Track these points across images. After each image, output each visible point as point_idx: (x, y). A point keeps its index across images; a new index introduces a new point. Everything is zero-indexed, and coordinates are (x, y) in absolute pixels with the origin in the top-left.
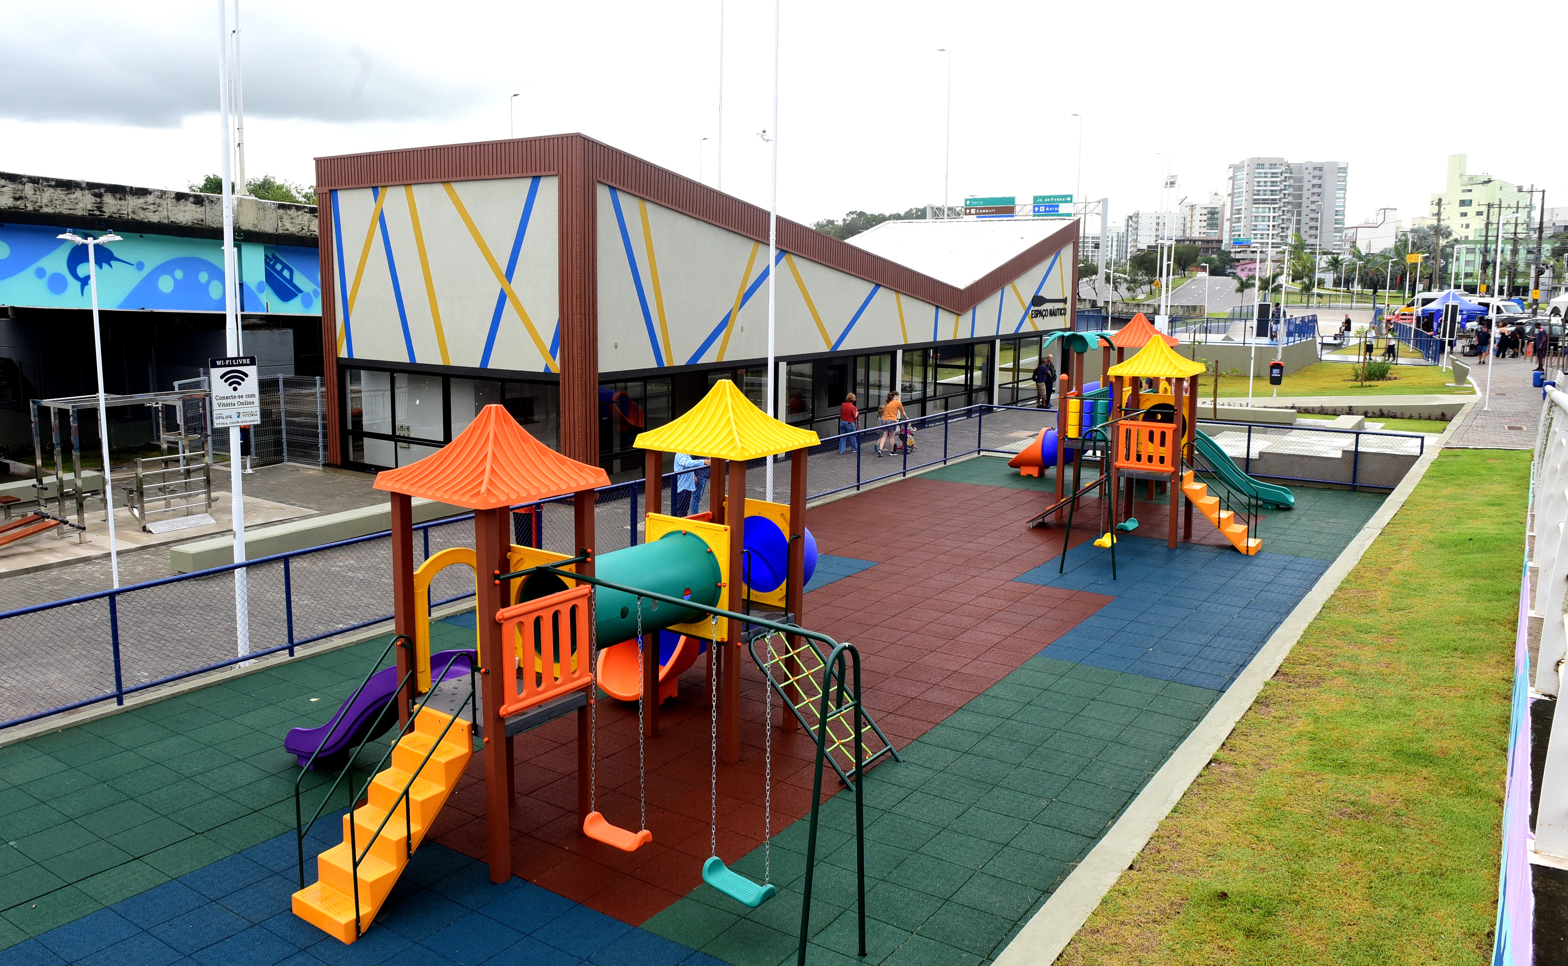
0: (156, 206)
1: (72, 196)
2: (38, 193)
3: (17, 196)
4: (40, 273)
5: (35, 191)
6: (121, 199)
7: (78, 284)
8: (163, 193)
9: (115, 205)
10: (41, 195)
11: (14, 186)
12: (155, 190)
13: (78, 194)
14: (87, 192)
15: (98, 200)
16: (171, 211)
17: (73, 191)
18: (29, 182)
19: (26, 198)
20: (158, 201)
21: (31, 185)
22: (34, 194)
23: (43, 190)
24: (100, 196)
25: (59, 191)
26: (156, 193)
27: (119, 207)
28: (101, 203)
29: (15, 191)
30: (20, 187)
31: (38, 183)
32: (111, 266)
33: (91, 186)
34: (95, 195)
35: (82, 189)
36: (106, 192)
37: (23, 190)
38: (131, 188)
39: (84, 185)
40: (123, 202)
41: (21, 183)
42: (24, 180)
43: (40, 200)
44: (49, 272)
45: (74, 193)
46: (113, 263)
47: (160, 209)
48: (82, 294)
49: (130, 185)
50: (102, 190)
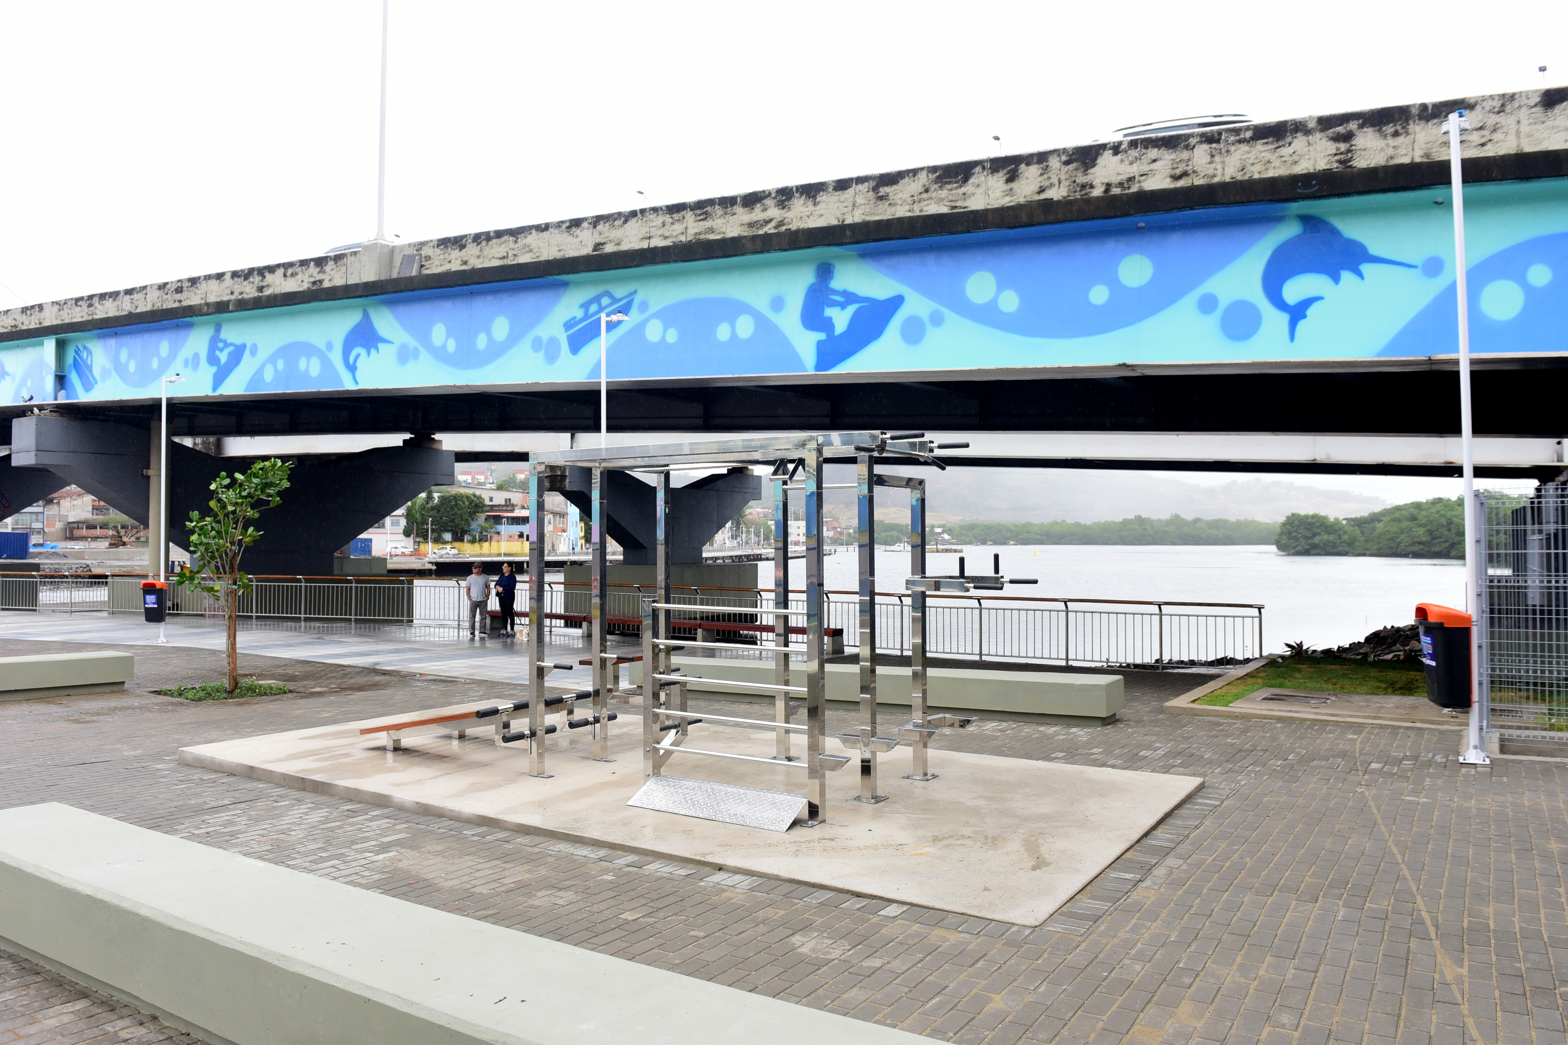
0: (1486, 132)
1: (1286, 151)
2: (1217, 158)
3: (1178, 172)
4: (1208, 304)
5: (1213, 156)
6: (1396, 134)
7: (1284, 318)
8: (1506, 101)
9: (1382, 150)
10: (1223, 162)
11: (1173, 156)
12: (1484, 99)
13: (1299, 142)
14: (1318, 135)
15: (1343, 147)
16: (1530, 135)
17: (1289, 139)
18: (1201, 142)
19: (1194, 172)
20: (1493, 119)
21: (1205, 146)
22: (1211, 163)
23: (1228, 151)
24: (1347, 137)
25: (1259, 146)
26: (1488, 105)
27: (1390, 152)
28: (1349, 151)
29: (1175, 164)
30: (1185, 155)
31: (1218, 141)
32: (1360, 275)
33: (1326, 123)
34: (1337, 138)
35: (1307, 132)
36: (1361, 126)
37: (1189, 160)
38: (1424, 107)
39: (1312, 125)
40: (1400, 140)
41: (1187, 147)
42: (1192, 141)
43: (1219, 172)
44: (1224, 301)
45: (1290, 144)
46: (1365, 268)
47: (1497, 136)
48: (1292, 337)
49: (1419, 101)
50: (1353, 126)
